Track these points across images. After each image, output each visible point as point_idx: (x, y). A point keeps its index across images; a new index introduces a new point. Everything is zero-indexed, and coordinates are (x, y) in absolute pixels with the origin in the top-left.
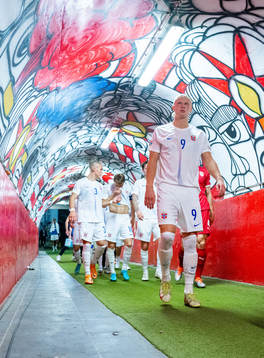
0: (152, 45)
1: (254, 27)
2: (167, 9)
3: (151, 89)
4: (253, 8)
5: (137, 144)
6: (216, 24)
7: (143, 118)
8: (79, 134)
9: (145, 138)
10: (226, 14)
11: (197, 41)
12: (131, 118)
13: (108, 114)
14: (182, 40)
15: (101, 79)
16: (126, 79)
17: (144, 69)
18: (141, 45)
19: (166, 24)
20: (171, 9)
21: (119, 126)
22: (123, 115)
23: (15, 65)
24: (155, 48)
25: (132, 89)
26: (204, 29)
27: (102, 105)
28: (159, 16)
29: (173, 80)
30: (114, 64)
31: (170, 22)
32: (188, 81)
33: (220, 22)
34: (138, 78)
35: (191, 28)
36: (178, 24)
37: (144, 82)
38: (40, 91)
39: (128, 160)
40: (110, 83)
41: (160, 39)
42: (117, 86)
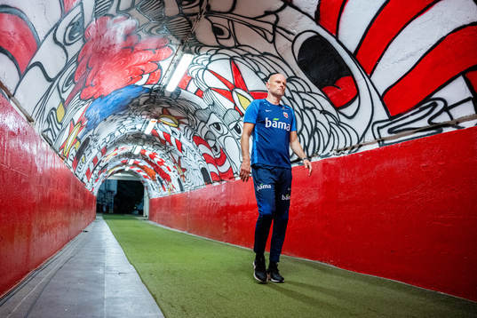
0: (173, 65)
1: (243, 57)
2: (179, 43)
3: (178, 92)
4: (240, 45)
5: (173, 132)
6: (216, 53)
7: (174, 112)
8: (124, 123)
9: (178, 128)
10: (223, 47)
11: (206, 63)
12: (166, 113)
13: (146, 109)
14: (195, 61)
15: (137, 86)
16: (157, 86)
17: (169, 80)
18: (164, 64)
19: (180, 52)
20: (182, 42)
21: (156, 117)
22: (159, 110)
23: (63, 92)
24: (175, 66)
25: (163, 92)
26: (209, 56)
27: (141, 103)
28: (174, 47)
29: (193, 88)
30: (146, 77)
31: (183, 50)
32: (204, 89)
33: (220, 52)
34: (166, 85)
35: (199, 55)
36: (189, 52)
37: (171, 88)
38: (86, 101)
39: (168, 144)
40: (145, 88)
41: (178, 61)
42: (150, 91)
